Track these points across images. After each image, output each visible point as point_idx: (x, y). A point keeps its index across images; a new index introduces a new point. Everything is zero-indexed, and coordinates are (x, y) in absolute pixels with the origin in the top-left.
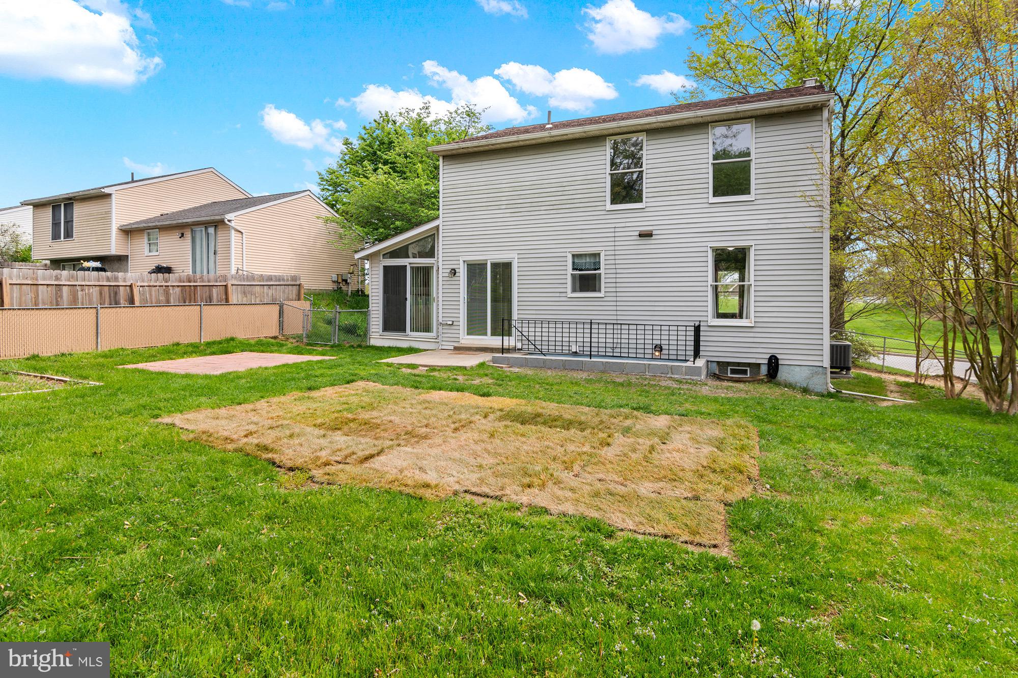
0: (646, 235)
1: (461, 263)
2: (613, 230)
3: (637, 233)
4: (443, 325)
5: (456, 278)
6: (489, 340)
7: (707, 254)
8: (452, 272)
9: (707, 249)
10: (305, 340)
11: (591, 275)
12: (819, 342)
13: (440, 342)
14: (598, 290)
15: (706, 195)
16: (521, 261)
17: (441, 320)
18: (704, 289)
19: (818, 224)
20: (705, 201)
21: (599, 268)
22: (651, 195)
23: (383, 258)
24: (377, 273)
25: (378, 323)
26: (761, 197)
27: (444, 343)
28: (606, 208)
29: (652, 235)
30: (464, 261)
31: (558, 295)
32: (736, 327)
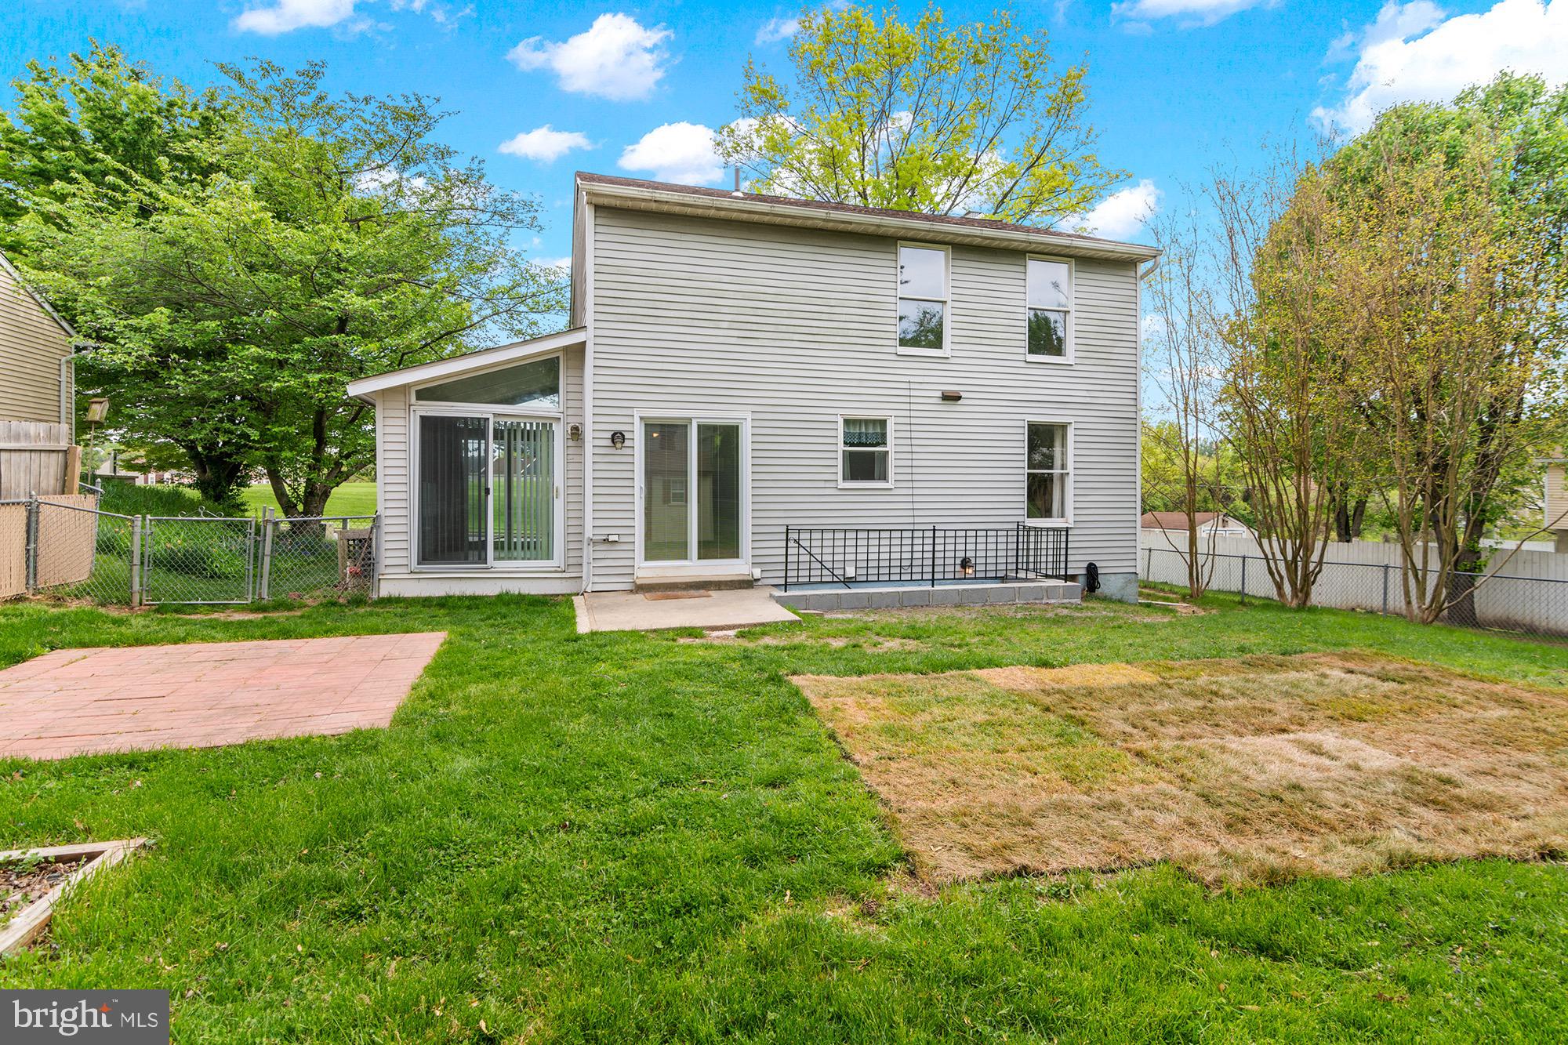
0: (952, 398)
1: (637, 420)
2: (906, 386)
3: (939, 394)
4: (595, 543)
5: (625, 451)
6: (694, 568)
7: (1020, 431)
8: (617, 438)
9: (1020, 424)
10: (141, 600)
11: (873, 453)
12: (1132, 544)
13: (588, 578)
14: (883, 477)
15: (1022, 351)
16: (757, 424)
17: (589, 533)
18: (1021, 478)
19: (1132, 402)
20: (1022, 358)
21: (885, 444)
22: (957, 340)
23: (418, 399)
24: (401, 430)
25: (404, 545)
26: (1079, 361)
27: (596, 579)
28: (892, 350)
29: (959, 398)
30: (641, 418)
31: (822, 484)
32: (1054, 529)
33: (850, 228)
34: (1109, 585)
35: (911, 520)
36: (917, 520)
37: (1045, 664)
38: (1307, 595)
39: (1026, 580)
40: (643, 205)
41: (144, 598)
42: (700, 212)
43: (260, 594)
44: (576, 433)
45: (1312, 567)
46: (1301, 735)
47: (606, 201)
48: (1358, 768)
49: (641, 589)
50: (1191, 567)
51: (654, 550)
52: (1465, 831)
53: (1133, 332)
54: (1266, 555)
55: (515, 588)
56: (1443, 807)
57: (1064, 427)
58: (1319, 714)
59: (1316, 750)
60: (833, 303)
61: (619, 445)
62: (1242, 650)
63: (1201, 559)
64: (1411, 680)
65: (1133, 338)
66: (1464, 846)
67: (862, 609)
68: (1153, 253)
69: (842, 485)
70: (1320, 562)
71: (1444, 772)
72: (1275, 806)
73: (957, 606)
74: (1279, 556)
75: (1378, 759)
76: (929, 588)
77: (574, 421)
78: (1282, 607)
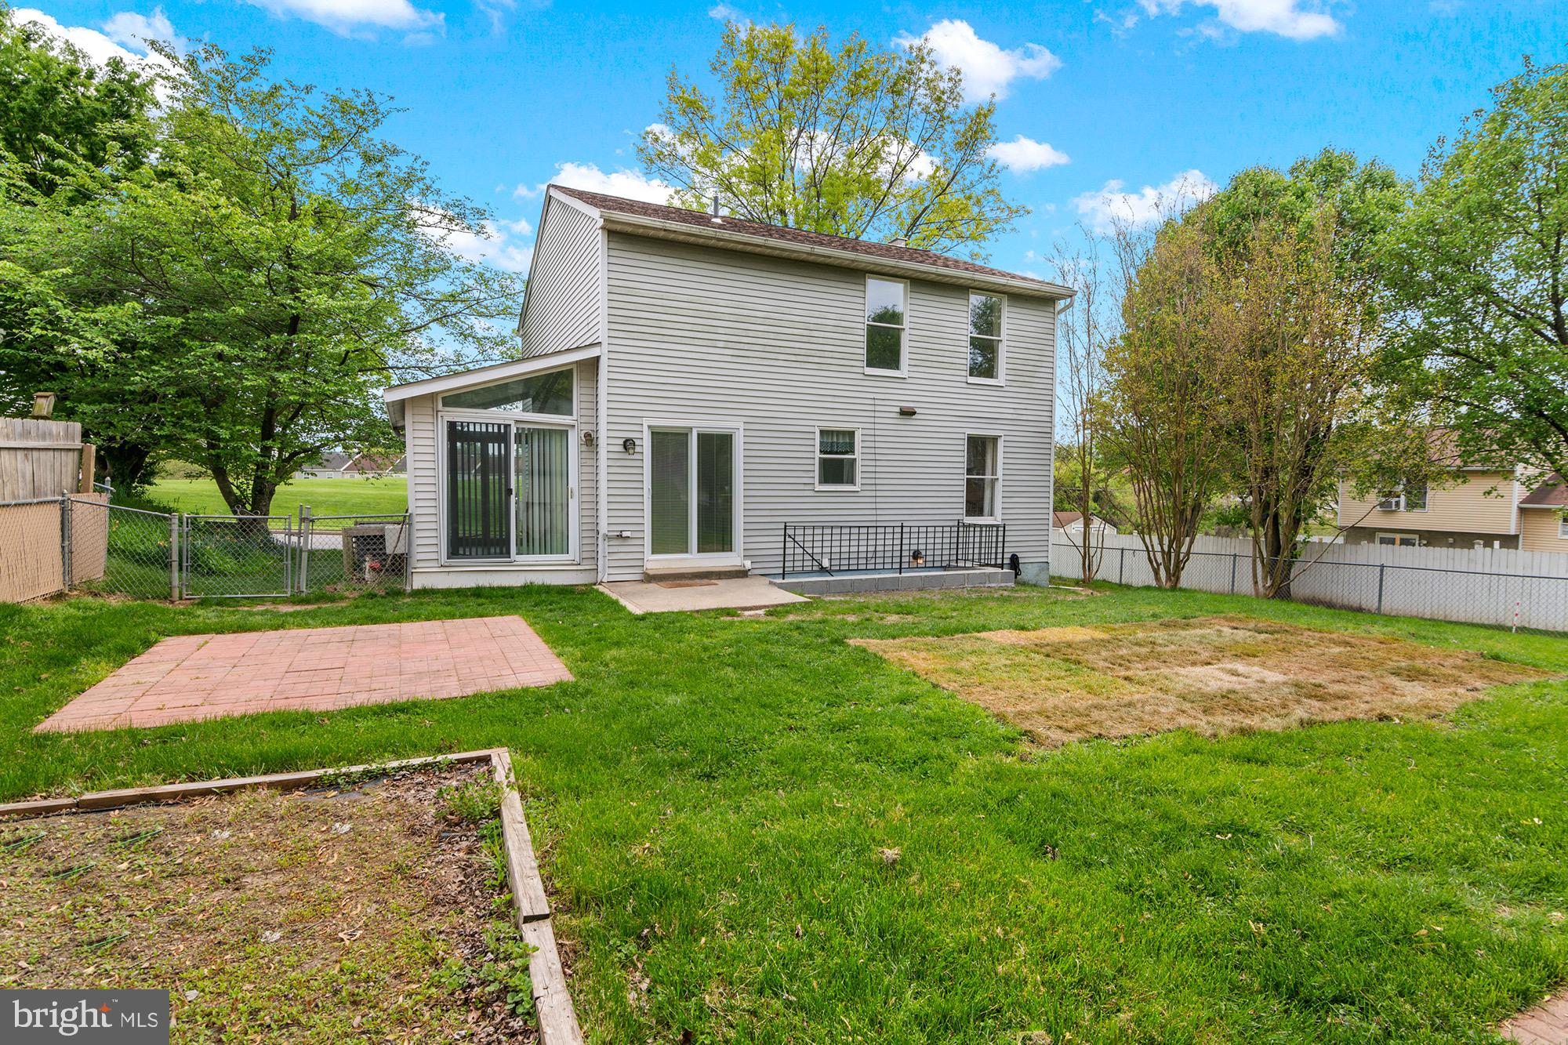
0: (908, 413)
1: (644, 429)
2: (872, 402)
3: (898, 410)
4: (610, 538)
5: (636, 456)
6: (694, 560)
7: (961, 442)
8: (628, 445)
9: (962, 436)
10: (181, 593)
11: (842, 460)
12: (1045, 538)
13: (604, 570)
14: (852, 481)
15: (964, 373)
16: (748, 433)
17: (604, 529)
18: (961, 483)
19: (1048, 419)
20: (964, 379)
21: (853, 452)
22: (913, 362)
23: (444, 405)
24: (430, 434)
25: (434, 541)
26: (1009, 383)
27: (612, 571)
28: (860, 370)
29: (914, 413)
30: (649, 427)
31: (802, 487)
32: (986, 526)
33: (828, 261)
34: (1028, 572)
35: (874, 518)
36: (879, 518)
37: (1023, 628)
38: (1178, 578)
39: (965, 568)
40: (652, 233)
41: (184, 592)
42: (701, 241)
43: (299, 587)
44: (590, 440)
45: (1182, 556)
46: (1221, 666)
47: (619, 228)
48: (1264, 682)
49: (650, 578)
50: (1084, 558)
51: (660, 545)
52: (1336, 709)
53: (1051, 359)
54: (1147, 547)
55: (539, 579)
56: (1321, 699)
57: (995, 440)
58: (1227, 654)
59: (1235, 673)
60: (812, 327)
61: (631, 451)
62: (1154, 616)
63: (1092, 551)
64: (1278, 632)
65: (1050, 365)
66: (1337, 715)
67: (846, 593)
68: (1070, 293)
69: (819, 488)
70: (1188, 553)
71: (1317, 682)
72: (1225, 701)
73: (920, 590)
74: (1157, 548)
75: (1273, 677)
76: (898, 575)
77: (587, 428)
78: (1160, 588)
